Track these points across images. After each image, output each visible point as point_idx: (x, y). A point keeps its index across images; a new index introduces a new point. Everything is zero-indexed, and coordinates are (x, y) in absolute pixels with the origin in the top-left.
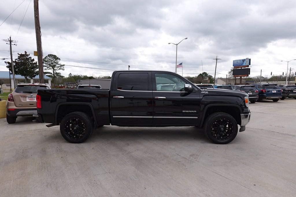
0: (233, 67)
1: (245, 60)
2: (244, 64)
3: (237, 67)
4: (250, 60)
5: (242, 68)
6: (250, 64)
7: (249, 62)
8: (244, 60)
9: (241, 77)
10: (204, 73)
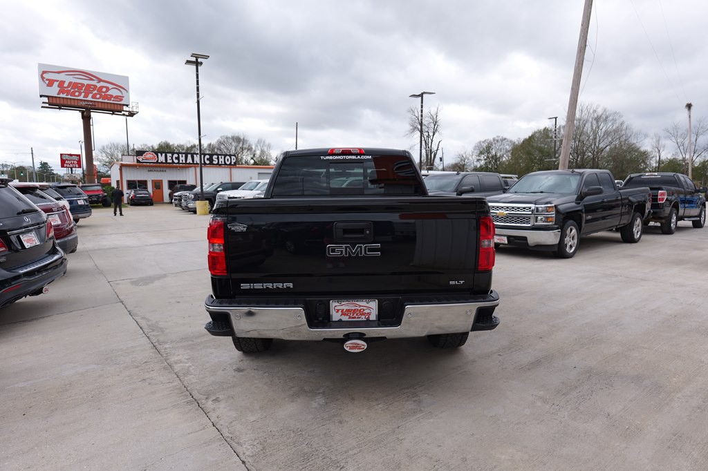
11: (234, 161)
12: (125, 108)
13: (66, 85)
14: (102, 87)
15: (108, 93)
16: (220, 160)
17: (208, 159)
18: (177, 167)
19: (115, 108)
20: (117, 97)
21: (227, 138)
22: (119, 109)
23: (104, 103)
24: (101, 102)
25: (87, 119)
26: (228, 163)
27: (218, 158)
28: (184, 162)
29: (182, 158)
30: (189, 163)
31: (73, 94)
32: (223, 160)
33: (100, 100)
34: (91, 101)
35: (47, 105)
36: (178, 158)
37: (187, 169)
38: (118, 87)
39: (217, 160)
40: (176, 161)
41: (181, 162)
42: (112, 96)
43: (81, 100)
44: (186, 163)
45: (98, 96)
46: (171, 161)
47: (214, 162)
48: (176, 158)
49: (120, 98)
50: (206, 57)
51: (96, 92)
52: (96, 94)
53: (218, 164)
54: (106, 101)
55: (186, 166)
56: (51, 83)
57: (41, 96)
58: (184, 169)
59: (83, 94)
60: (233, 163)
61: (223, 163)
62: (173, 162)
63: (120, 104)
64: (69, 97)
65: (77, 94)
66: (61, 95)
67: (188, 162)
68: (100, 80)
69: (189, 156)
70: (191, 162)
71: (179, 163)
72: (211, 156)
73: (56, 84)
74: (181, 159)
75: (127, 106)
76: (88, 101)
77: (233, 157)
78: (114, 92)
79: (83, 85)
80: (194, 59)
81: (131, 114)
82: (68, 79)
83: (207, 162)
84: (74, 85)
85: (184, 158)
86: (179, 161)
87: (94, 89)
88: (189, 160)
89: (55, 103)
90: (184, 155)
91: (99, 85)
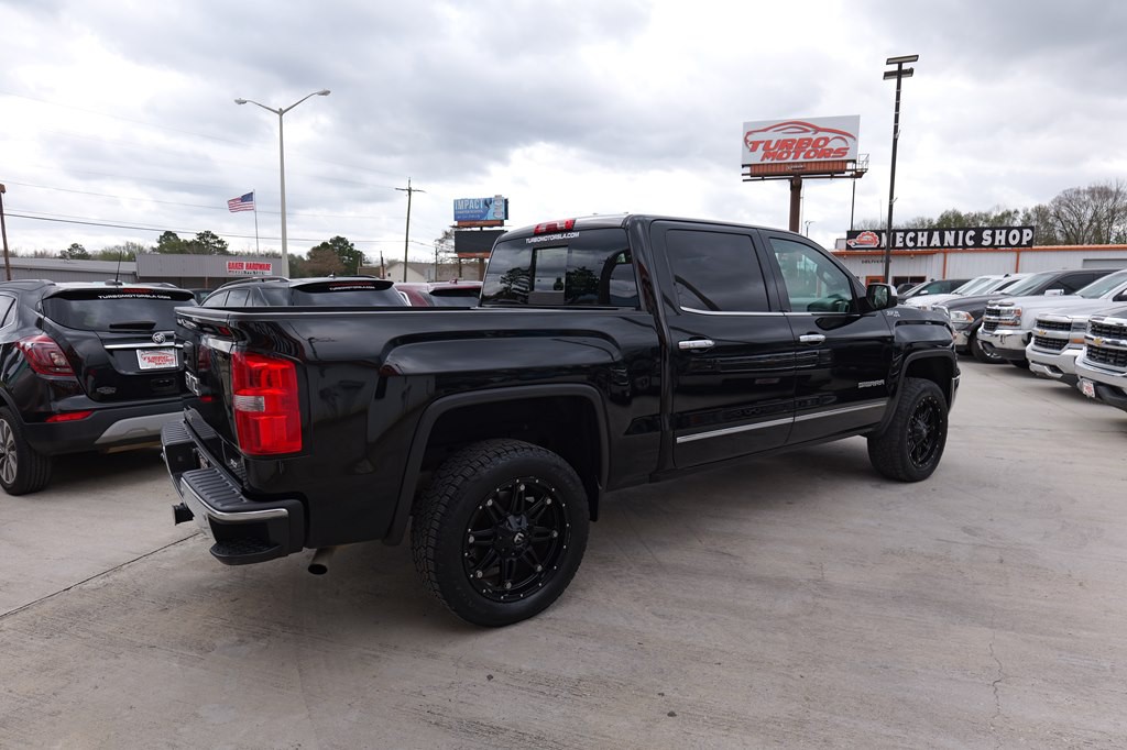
0: (456, 223)
1: (491, 201)
2: (490, 217)
3: (468, 224)
4: (506, 201)
5: (484, 229)
6: (507, 218)
7: (503, 209)
8: (487, 203)
9: (482, 260)
10: (339, 239)
11: (1029, 238)
12: (850, 166)
13: (772, 146)
14: (819, 140)
15: (827, 147)
16: (998, 237)
17: (971, 238)
18: (909, 254)
19: (834, 168)
20: (839, 150)
21: (1078, 192)
22: (840, 168)
23: (820, 162)
24: (816, 162)
25: (796, 190)
26: (1013, 242)
27: (993, 236)
28: (925, 244)
29: (922, 239)
30: (935, 247)
31: (780, 157)
32: (1003, 238)
33: (815, 159)
34: (802, 163)
35: (749, 177)
36: (914, 239)
37: (929, 257)
38: (842, 135)
39: (990, 239)
40: (911, 244)
41: (919, 245)
42: (831, 150)
43: (789, 164)
44: (928, 247)
45: (812, 154)
46: (901, 245)
47: (984, 243)
48: (911, 239)
49: (842, 151)
50: (915, 58)
51: (810, 148)
52: (811, 151)
53: (992, 245)
54: (823, 159)
55: (929, 251)
56: (754, 147)
57: (743, 166)
58: (924, 258)
59: (793, 155)
60: (1024, 243)
61: (1003, 243)
62: (905, 246)
63: (843, 161)
64: (775, 161)
65: (785, 155)
66: (767, 161)
67: (932, 245)
68: (818, 130)
69: (936, 234)
70: (938, 244)
71: (915, 247)
72: (980, 231)
73: (761, 146)
74: (920, 239)
75: (854, 161)
76: (798, 163)
77: (1025, 231)
78: (835, 144)
79: (793, 141)
80: (895, 67)
81: (859, 174)
82: (774, 137)
83: (970, 243)
84: (783, 144)
85: (925, 239)
86: (916, 243)
87: (808, 145)
88: (936, 241)
89: (759, 173)
90: (926, 234)
91: (815, 137)
